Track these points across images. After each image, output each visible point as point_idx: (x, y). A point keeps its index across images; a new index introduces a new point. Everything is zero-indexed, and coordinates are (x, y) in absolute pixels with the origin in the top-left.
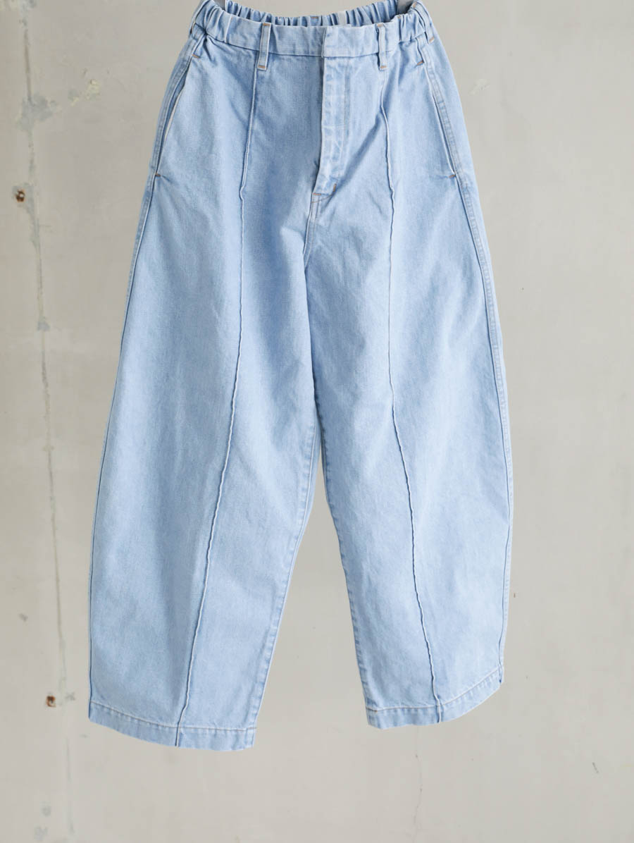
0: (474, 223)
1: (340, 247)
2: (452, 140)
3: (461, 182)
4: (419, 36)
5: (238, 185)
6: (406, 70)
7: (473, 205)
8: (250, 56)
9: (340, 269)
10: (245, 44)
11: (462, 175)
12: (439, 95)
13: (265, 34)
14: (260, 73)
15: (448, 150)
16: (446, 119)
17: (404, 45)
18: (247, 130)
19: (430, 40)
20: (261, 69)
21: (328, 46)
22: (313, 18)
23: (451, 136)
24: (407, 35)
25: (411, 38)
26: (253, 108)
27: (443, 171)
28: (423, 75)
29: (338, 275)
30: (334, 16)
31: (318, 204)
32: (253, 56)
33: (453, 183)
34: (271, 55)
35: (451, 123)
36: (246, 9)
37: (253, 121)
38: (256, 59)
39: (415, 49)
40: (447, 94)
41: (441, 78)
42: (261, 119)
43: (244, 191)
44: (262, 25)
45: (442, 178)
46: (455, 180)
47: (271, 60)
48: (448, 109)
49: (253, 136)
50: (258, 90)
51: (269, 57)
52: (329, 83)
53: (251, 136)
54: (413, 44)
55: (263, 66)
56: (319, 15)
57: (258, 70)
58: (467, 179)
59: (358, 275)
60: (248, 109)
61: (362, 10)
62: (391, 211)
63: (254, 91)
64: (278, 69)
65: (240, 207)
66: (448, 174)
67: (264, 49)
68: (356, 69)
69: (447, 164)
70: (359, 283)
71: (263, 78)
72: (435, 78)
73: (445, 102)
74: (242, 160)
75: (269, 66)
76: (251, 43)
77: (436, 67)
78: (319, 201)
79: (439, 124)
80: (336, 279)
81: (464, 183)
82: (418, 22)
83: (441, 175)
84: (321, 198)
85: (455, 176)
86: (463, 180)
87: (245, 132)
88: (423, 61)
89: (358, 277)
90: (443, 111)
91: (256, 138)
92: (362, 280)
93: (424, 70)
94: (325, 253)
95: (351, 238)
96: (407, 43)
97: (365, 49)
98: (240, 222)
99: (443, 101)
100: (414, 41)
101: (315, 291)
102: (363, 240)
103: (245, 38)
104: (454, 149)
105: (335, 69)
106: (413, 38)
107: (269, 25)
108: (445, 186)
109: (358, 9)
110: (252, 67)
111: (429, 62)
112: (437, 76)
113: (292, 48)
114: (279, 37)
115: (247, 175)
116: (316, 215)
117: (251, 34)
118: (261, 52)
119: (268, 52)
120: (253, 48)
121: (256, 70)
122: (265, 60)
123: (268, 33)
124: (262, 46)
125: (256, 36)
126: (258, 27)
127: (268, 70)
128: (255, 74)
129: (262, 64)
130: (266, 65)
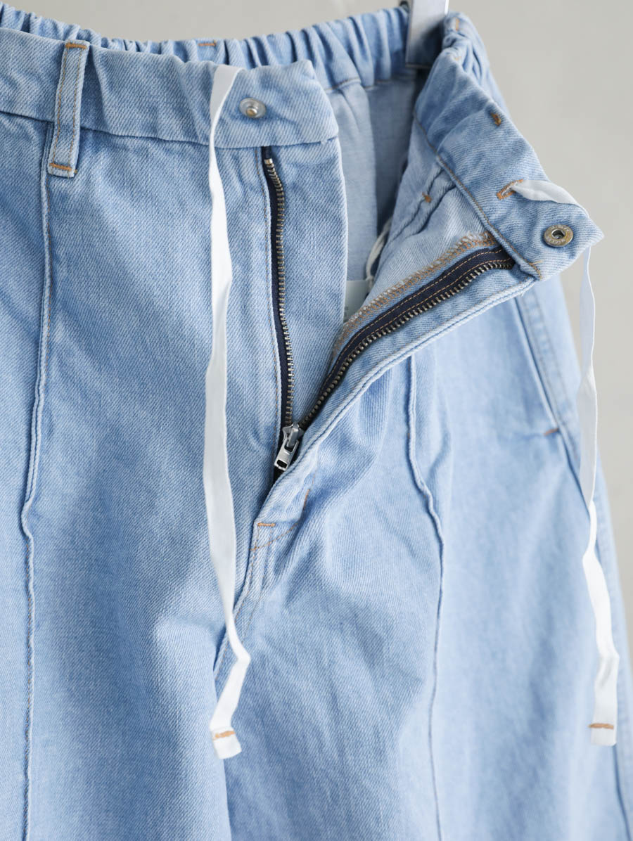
1: (318, 654)
2: (547, 346)
3: (573, 444)
5: (15, 498)
8: (27, 137)
9: (322, 715)
10: (11, 102)
11: (574, 427)
13: (71, 72)
14: (58, 185)
15: (538, 372)
18: (37, 343)
20: (60, 173)
22: (202, 45)
23: (543, 338)
26: (48, 281)
27: (530, 421)
29: (318, 734)
30: (258, 42)
31: (269, 549)
32: (35, 137)
33: (554, 447)
34: (90, 135)
36: (18, 14)
37: (51, 317)
38: (45, 145)
42: (72, 315)
43: (33, 511)
44: (62, 47)
45: (528, 438)
46: (559, 440)
47: (89, 151)
49: (55, 359)
50: (56, 235)
51: (82, 140)
53: (48, 360)
55: (66, 166)
56: (220, 39)
57: (50, 176)
59: (375, 727)
60: (36, 285)
61: (326, 30)
62: (436, 546)
63: (46, 236)
64: (109, 174)
65: (21, 560)
66: (542, 427)
67: (66, 115)
69: (541, 405)
70: (380, 753)
71: (64, 197)
74: (23, 428)
75: (85, 164)
76: (29, 97)
78: (271, 541)
79: (515, 312)
80: (312, 744)
83: (527, 431)
84: (276, 532)
85: (558, 431)
86: (577, 440)
87: (29, 348)
89: (377, 734)
91: (62, 364)
92: (388, 743)
94: (276, 672)
95: (348, 628)
98: (23, 601)
101: (247, 771)
102: (384, 635)
103: (12, 83)
104: (551, 368)
107: (82, 48)
108: (537, 456)
109: (316, 27)
110: (32, 169)
113: (149, 119)
114: (111, 84)
115: (41, 469)
116: (264, 581)
117: (31, 73)
118: (59, 125)
119: (79, 124)
120: (34, 115)
121: (44, 177)
122: (71, 149)
123: (78, 68)
124: (60, 106)
125: (43, 78)
126: (52, 52)
127: (79, 177)
128: (44, 190)
129: (62, 159)
130: (73, 162)
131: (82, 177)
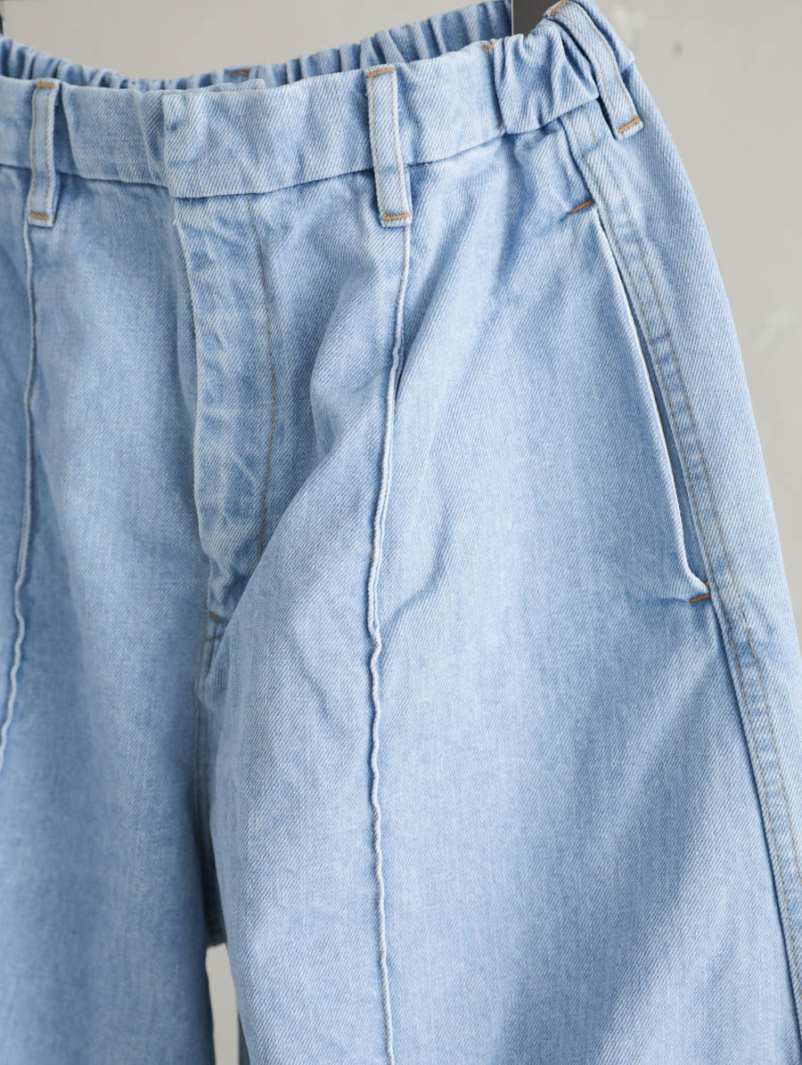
0: (771, 775)
3: (728, 623)
4: (570, 114)
6: (527, 229)
7: (774, 710)
8: (11, 187)
11: (732, 597)
12: (654, 312)
13: (41, 114)
14: (39, 236)
16: (677, 398)
17: (519, 144)
19: (624, 126)
20: (38, 223)
21: (175, 164)
24: (524, 109)
25: (540, 120)
27: (663, 578)
28: (593, 246)
33: (700, 623)
34: (63, 181)
35: (696, 410)
38: (25, 193)
39: (557, 156)
40: (682, 308)
41: (664, 255)
44: (34, 87)
46: (710, 613)
47: (67, 198)
48: (684, 362)
51: (58, 187)
52: (206, 275)
54: (549, 138)
55: (43, 215)
57: (31, 227)
58: (751, 614)
63: (29, 292)
64: (86, 223)
66: (681, 589)
67: (41, 160)
68: (286, 228)
71: (44, 248)
72: (643, 254)
73: (675, 336)
75: (62, 212)
76: (9, 147)
77: (649, 219)
81: (742, 626)
82: (560, 59)
83: (660, 593)
85: (709, 599)
86: (735, 616)
88: (590, 200)
90: (669, 368)
93: (592, 228)
96: (530, 137)
97: (312, 159)
99: (668, 334)
100: (554, 131)
104: (704, 505)
105: (213, 235)
106: (547, 119)
107: (51, 87)
110: (14, 218)
111: (614, 200)
112: (649, 246)
114: (77, 124)
118: (36, 171)
119: (53, 170)
120: (15, 163)
121: (26, 227)
122: (46, 196)
123: (47, 110)
124: (34, 152)
125: (19, 123)
126: (23, 93)
127: (57, 225)
128: (26, 241)
129: (38, 208)
130: (50, 210)
131: (60, 226)
